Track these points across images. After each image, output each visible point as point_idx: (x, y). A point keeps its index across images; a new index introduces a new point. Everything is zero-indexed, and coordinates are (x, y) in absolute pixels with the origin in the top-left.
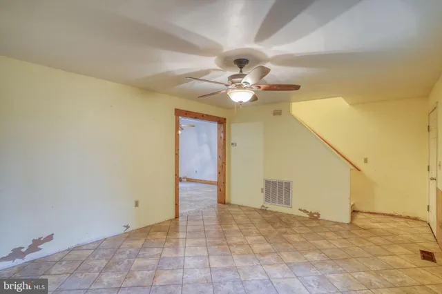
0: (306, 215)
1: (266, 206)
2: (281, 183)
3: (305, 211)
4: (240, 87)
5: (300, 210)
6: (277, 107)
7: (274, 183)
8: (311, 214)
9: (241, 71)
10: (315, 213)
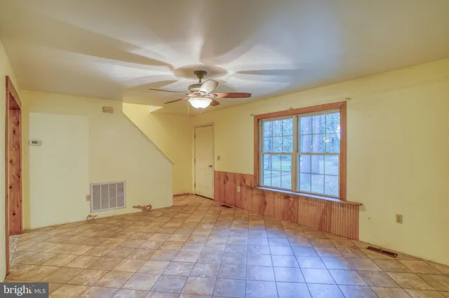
0: (140, 210)
1: (93, 214)
2: (113, 185)
3: (139, 207)
4: (198, 95)
5: (134, 207)
6: (108, 104)
7: (104, 186)
8: (144, 208)
9: (200, 81)
10: (147, 206)
